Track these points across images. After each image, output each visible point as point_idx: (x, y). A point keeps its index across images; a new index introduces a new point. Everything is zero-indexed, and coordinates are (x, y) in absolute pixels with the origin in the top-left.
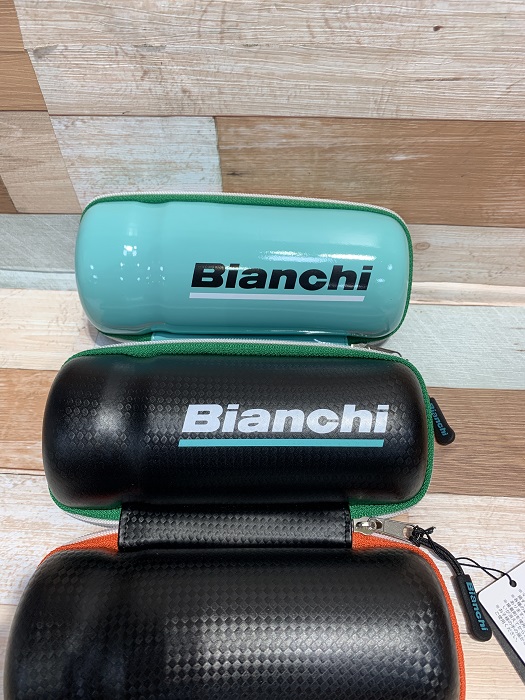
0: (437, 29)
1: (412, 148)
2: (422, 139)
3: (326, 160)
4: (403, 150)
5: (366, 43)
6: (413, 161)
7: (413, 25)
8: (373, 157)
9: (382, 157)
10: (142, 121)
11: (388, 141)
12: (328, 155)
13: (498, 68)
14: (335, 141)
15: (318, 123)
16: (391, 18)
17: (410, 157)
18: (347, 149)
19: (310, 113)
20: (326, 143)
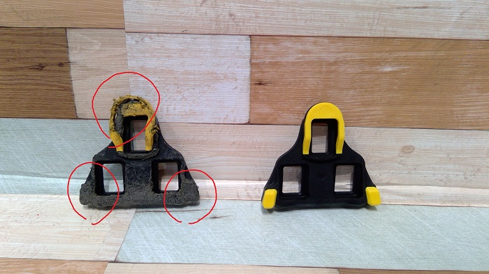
6: (397, 72)
10: (196, 38)
15: (326, 41)
17: (395, 69)
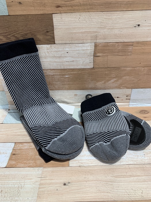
0: (67, 53)
1: (68, 74)
2: (70, 73)
3: (53, 77)
4: (67, 75)
5: (55, 55)
7: (63, 52)
8: (62, 76)
9: (63, 76)
11: (64, 73)
12: (53, 76)
13: (80, 59)
14: (54, 73)
16: (59, 51)
18: (56, 75)
19: (48, 68)
20: (52, 74)
